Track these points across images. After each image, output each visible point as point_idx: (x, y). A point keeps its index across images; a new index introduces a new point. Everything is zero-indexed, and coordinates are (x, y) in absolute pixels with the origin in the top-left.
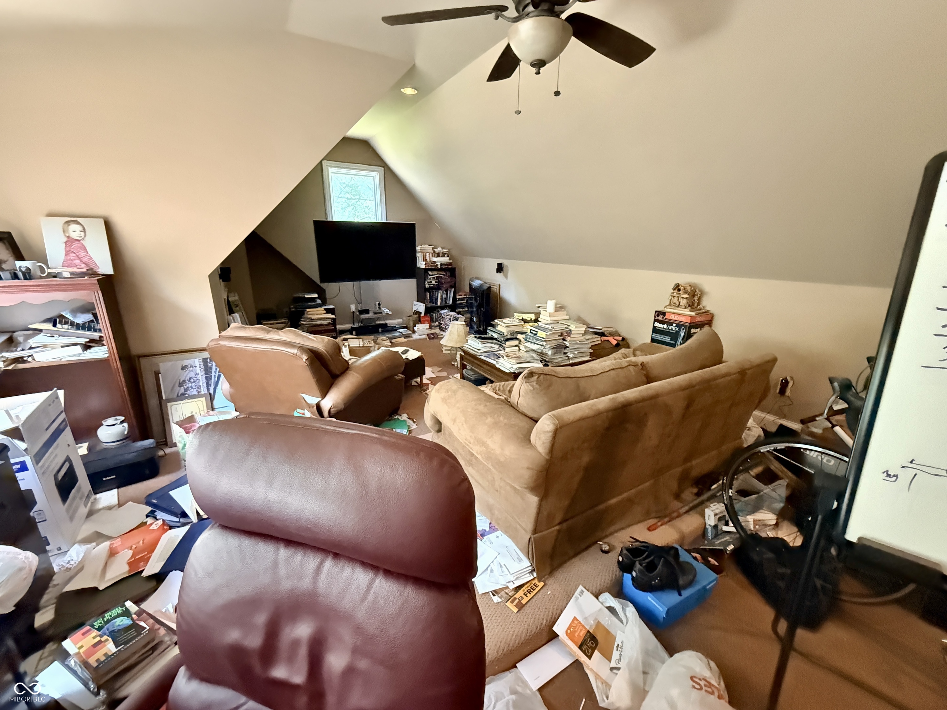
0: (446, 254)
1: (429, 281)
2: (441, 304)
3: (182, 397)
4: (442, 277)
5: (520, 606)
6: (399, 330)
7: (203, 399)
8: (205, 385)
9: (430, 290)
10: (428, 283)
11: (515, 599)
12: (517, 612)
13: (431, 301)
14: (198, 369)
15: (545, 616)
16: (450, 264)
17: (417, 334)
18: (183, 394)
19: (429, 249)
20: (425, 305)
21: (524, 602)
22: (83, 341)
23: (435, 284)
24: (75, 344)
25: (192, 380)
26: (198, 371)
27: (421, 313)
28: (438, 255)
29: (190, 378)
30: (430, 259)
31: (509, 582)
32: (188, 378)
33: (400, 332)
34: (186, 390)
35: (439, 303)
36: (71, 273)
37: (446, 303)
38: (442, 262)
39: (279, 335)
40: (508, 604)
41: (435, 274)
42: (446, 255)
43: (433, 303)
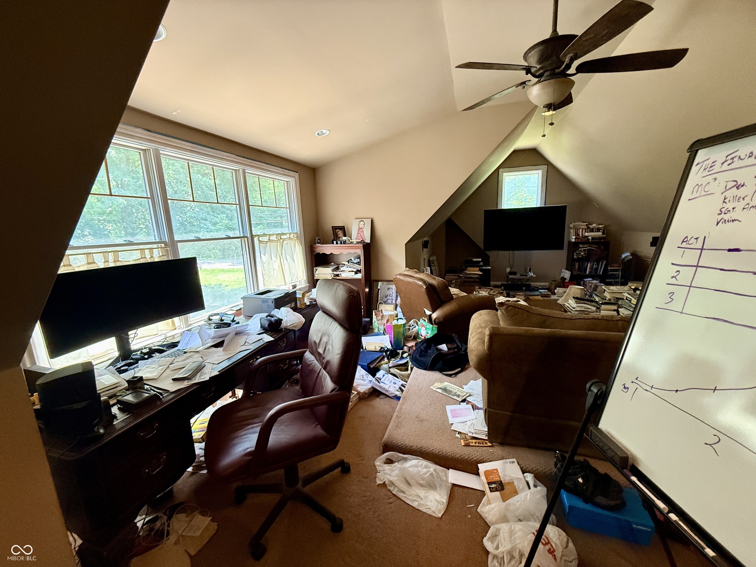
0: (601, 229)
1: (577, 252)
2: (589, 273)
3: (385, 302)
4: (593, 249)
5: (467, 445)
6: (540, 291)
7: (393, 306)
8: (395, 299)
9: (578, 260)
10: (576, 254)
11: (468, 441)
12: (463, 446)
13: (579, 269)
14: (394, 290)
15: (478, 457)
16: (603, 238)
17: (556, 296)
18: (386, 302)
19: (583, 225)
20: (570, 272)
21: (471, 444)
22: (355, 270)
23: (584, 255)
24: (353, 271)
25: (390, 296)
26: (394, 292)
27: (566, 279)
28: (592, 230)
29: (390, 294)
30: (582, 234)
31: (470, 432)
32: (389, 294)
33: (540, 292)
34: (387, 300)
35: (587, 273)
36: (356, 242)
37: (596, 272)
38: (593, 237)
39: (420, 275)
40: (462, 441)
41: (587, 247)
42: (601, 231)
43: (582, 272)
